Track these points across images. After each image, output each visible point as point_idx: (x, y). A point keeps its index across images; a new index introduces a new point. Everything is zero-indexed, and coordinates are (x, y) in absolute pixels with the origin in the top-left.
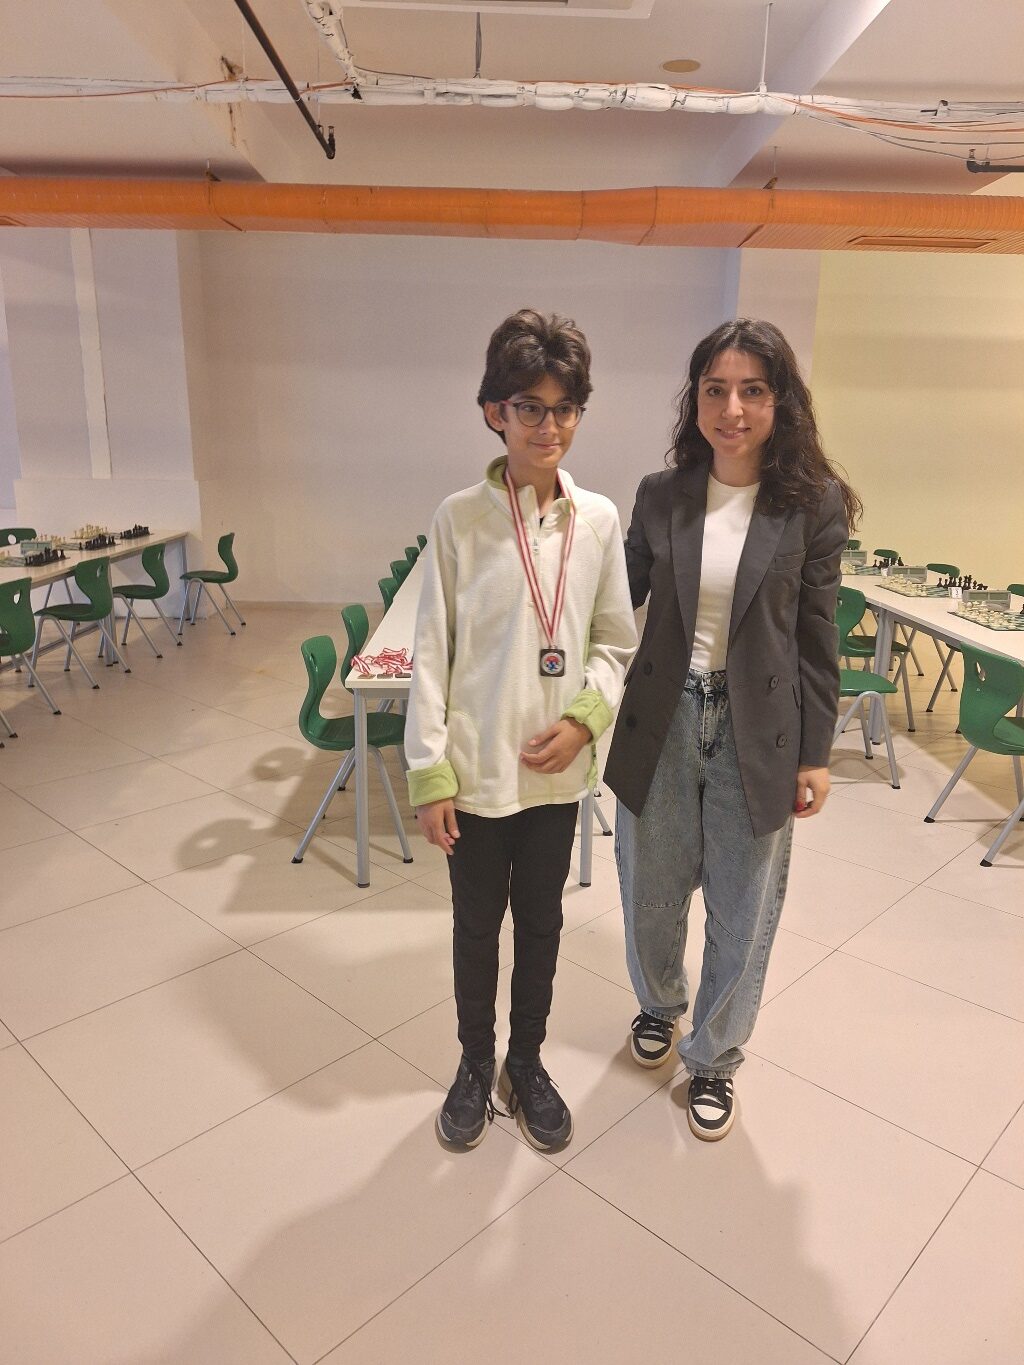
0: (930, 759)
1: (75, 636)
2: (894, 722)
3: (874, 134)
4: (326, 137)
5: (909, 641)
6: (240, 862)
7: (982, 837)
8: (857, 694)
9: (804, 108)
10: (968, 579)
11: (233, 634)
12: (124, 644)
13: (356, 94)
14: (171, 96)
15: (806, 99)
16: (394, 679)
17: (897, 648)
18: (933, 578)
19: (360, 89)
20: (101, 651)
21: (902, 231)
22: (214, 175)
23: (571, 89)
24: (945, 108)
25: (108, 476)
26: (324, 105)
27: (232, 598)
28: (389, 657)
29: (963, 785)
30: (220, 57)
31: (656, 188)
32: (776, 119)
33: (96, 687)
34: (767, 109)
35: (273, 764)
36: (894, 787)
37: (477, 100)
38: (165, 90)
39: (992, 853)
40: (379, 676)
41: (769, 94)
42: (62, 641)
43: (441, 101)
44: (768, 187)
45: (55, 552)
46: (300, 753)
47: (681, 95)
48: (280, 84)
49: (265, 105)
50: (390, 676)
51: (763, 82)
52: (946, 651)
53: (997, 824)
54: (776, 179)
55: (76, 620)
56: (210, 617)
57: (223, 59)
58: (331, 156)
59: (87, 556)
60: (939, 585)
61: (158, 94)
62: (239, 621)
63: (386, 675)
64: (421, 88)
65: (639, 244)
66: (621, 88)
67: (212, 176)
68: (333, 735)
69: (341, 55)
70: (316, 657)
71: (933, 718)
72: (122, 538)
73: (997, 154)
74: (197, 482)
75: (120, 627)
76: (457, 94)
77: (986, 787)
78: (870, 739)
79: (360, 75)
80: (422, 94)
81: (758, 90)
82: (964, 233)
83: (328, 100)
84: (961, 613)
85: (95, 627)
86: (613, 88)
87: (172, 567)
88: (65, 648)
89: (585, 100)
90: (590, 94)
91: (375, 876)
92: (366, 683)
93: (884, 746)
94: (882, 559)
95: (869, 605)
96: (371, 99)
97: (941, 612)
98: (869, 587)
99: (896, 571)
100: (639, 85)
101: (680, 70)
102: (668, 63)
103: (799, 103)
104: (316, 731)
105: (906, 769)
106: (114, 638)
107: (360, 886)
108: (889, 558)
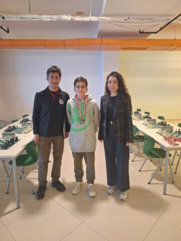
3: (115, 24)
19: (4, 17)
21: (129, 46)
23: (49, 16)
24: (129, 19)
37: (30, 19)
43: (22, 19)
47: (73, 17)
58: (8, 33)
66: (60, 16)
76: (25, 18)
79: (3, 14)
80: (17, 18)
81: (90, 16)
82: (142, 46)
89: (53, 19)
100: (64, 15)
102: (77, 12)
103: (98, 19)
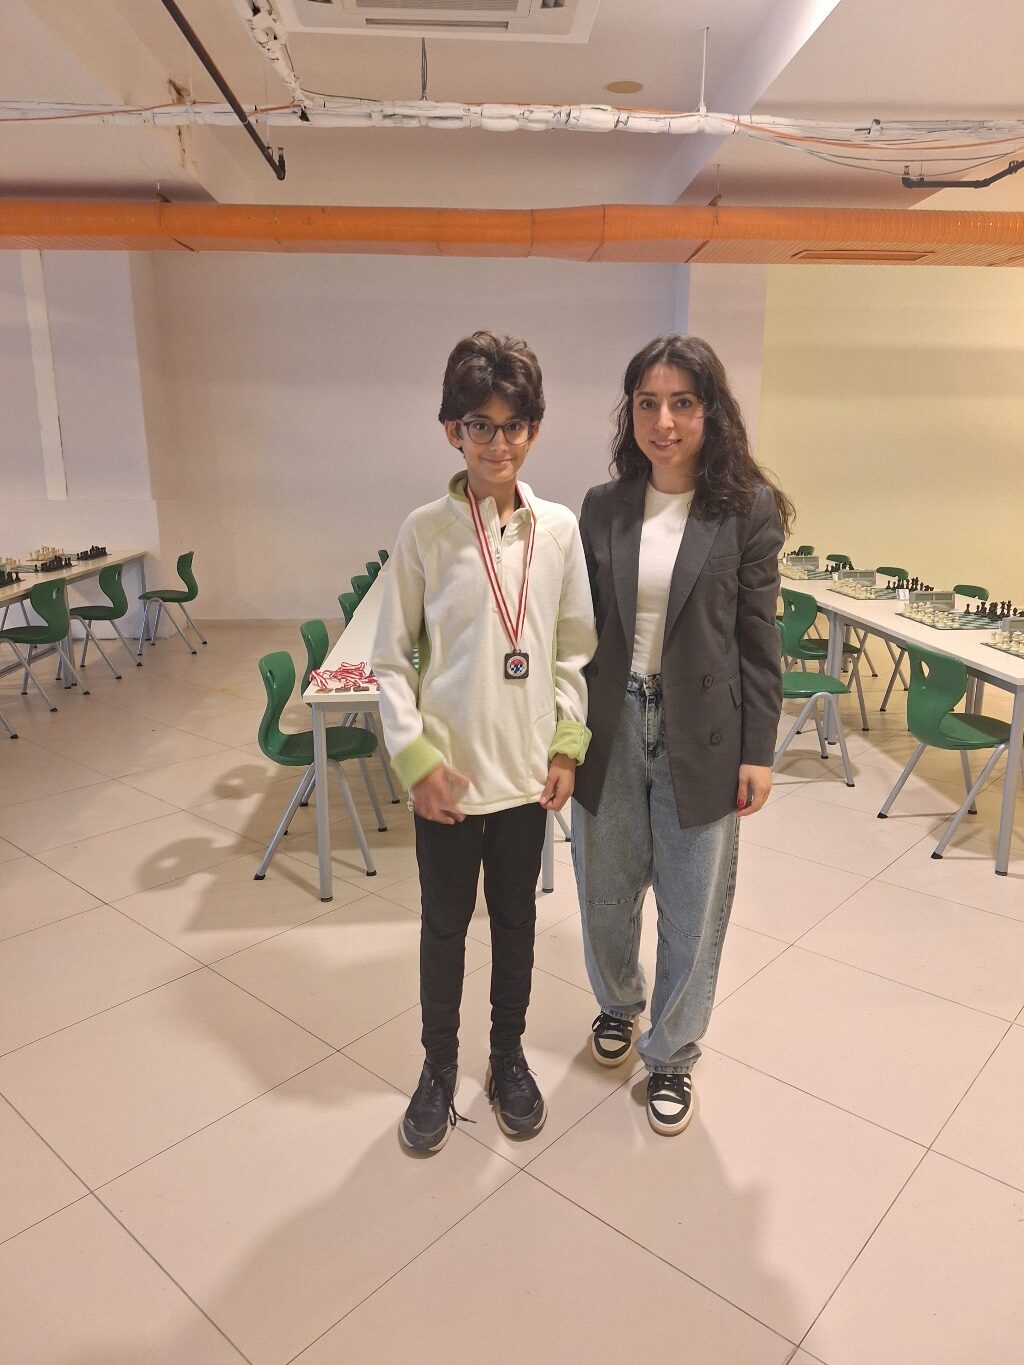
0: (883, 757)
1: (32, 659)
2: (847, 722)
3: (812, 153)
4: (276, 159)
5: (862, 642)
6: (201, 880)
7: (933, 831)
8: (809, 696)
9: (742, 128)
10: (915, 581)
11: (194, 653)
12: (83, 666)
13: (304, 117)
14: (118, 119)
15: (745, 119)
16: (352, 692)
17: (849, 650)
18: (882, 581)
19: (307, 112)
20: (59, 673)
21: (843, 245)
22: (166, 196)
23: (516, 111)
24: (878, 127)
25: (64, 498)
26: (273, 127)
27: (192, 618)
28: (348, 671)
29: (913, 781)
30: (167, 80)
31: (604, 207)
32: (718, 138)
33: (54, 710)
34: (708, 129)
35: (235, 782)
36: (849, 785)
37: (424, 122)
38: (112, 113)
39: (942, 846)
40: (337, 690)
41: (709, 114)
42: (18, 665)
43: (388, 123)
44: (713, 204)
45: (10, 574)
46: (263, 770)
47: (623, 116)
48: (228, 107)
49: (213, 127)
50: (348, 690)
51: (702, 103)
52: (897, 651)
53: (947, 818)
54: (720, 196)
55: (33, 642)
56: (171, 637)
57: (171, 82)
58: (281, 177)
59: (42, 578)
60: (888, 587)
61: (105, 117)
62: (201, 639)
63: (345, 689)
64: (369, 111)
65: (589, 261)
66: (565, 109)
67: (163, 198)
68: (294, 751)
69: (287, 79)
70: (274, 672)
71: (887, 717)
72: (79, 559)
73: (931, 170)
74: (154, 502)
75: (78, 649)
76: (405, 116)
77: (936, 782)
78: (823, 739)
79: (307, 97)
80: (370, 116)
81: (699, 111)
82: (903, 246)
83: (276, 123)
84: (907, 614)
85: (53, 650)
86: (557, 110)
87: (131, 588)
88: (22, 672)
89: (530, 121)
90: (534, 116)
91: (337, 889)
92: (324, 698)
93: (838, 745)
94: (833, 564)
95: (820, 609)
96: (318, 121)
97: (887, 614)
98: (821, 592)
99: (847, 575)
100: (582, 106)
101: (623, 92)
102: (613, 84)
103: (738, 123)
104: (275, 747)
105: (859, 766)
106: (72, 660)
107: (323, 900)
108: (841, 563)
